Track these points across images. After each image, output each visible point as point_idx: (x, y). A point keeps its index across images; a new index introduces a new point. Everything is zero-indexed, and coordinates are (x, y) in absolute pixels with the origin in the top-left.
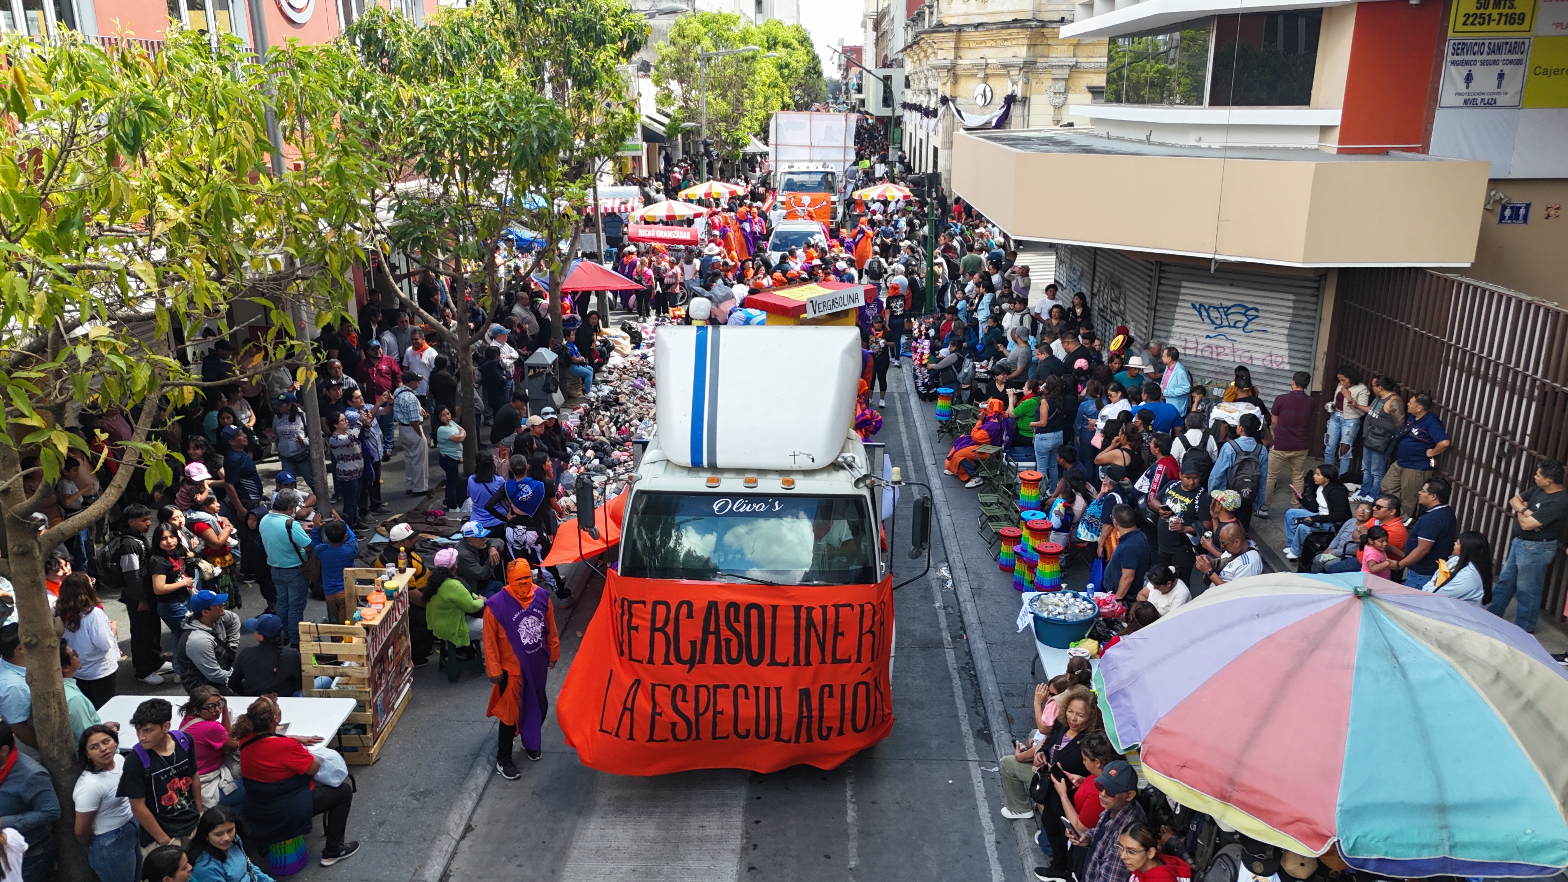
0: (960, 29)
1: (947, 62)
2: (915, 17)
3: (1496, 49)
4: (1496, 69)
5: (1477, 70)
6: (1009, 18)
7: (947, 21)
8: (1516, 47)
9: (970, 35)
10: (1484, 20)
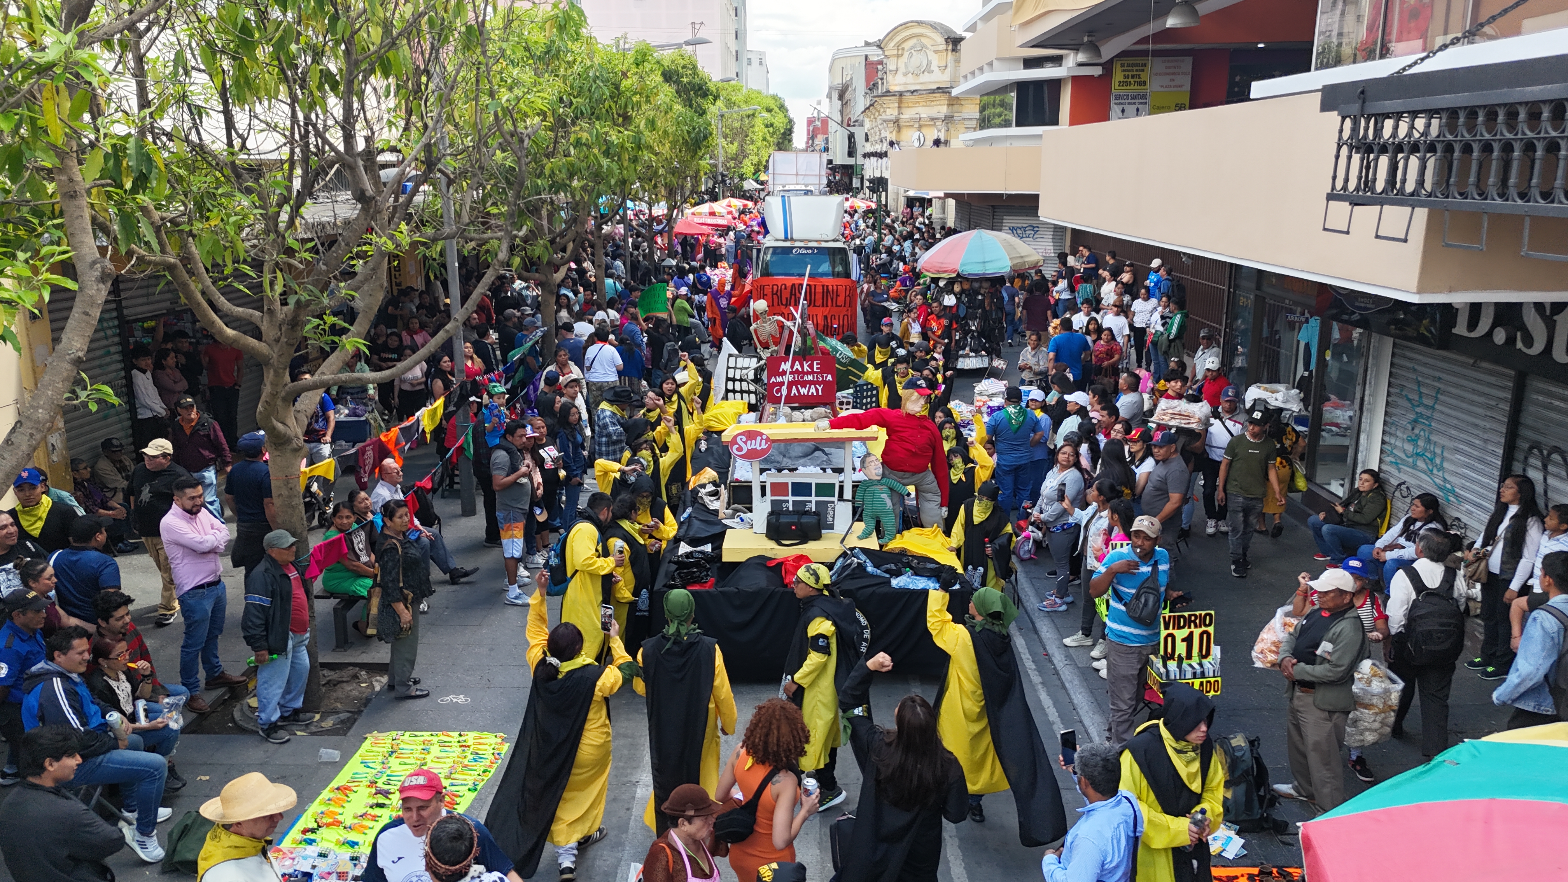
0: (901, 94)
1: (893, 117)
2: (872, 87)
3: (1135, 98)
4: (1135, 107)
5: (1126, 107)
6: (935, 87)
7: (893, 88)
8: (1143, 97)
9: (908, 97)
10: (1128, 84)
